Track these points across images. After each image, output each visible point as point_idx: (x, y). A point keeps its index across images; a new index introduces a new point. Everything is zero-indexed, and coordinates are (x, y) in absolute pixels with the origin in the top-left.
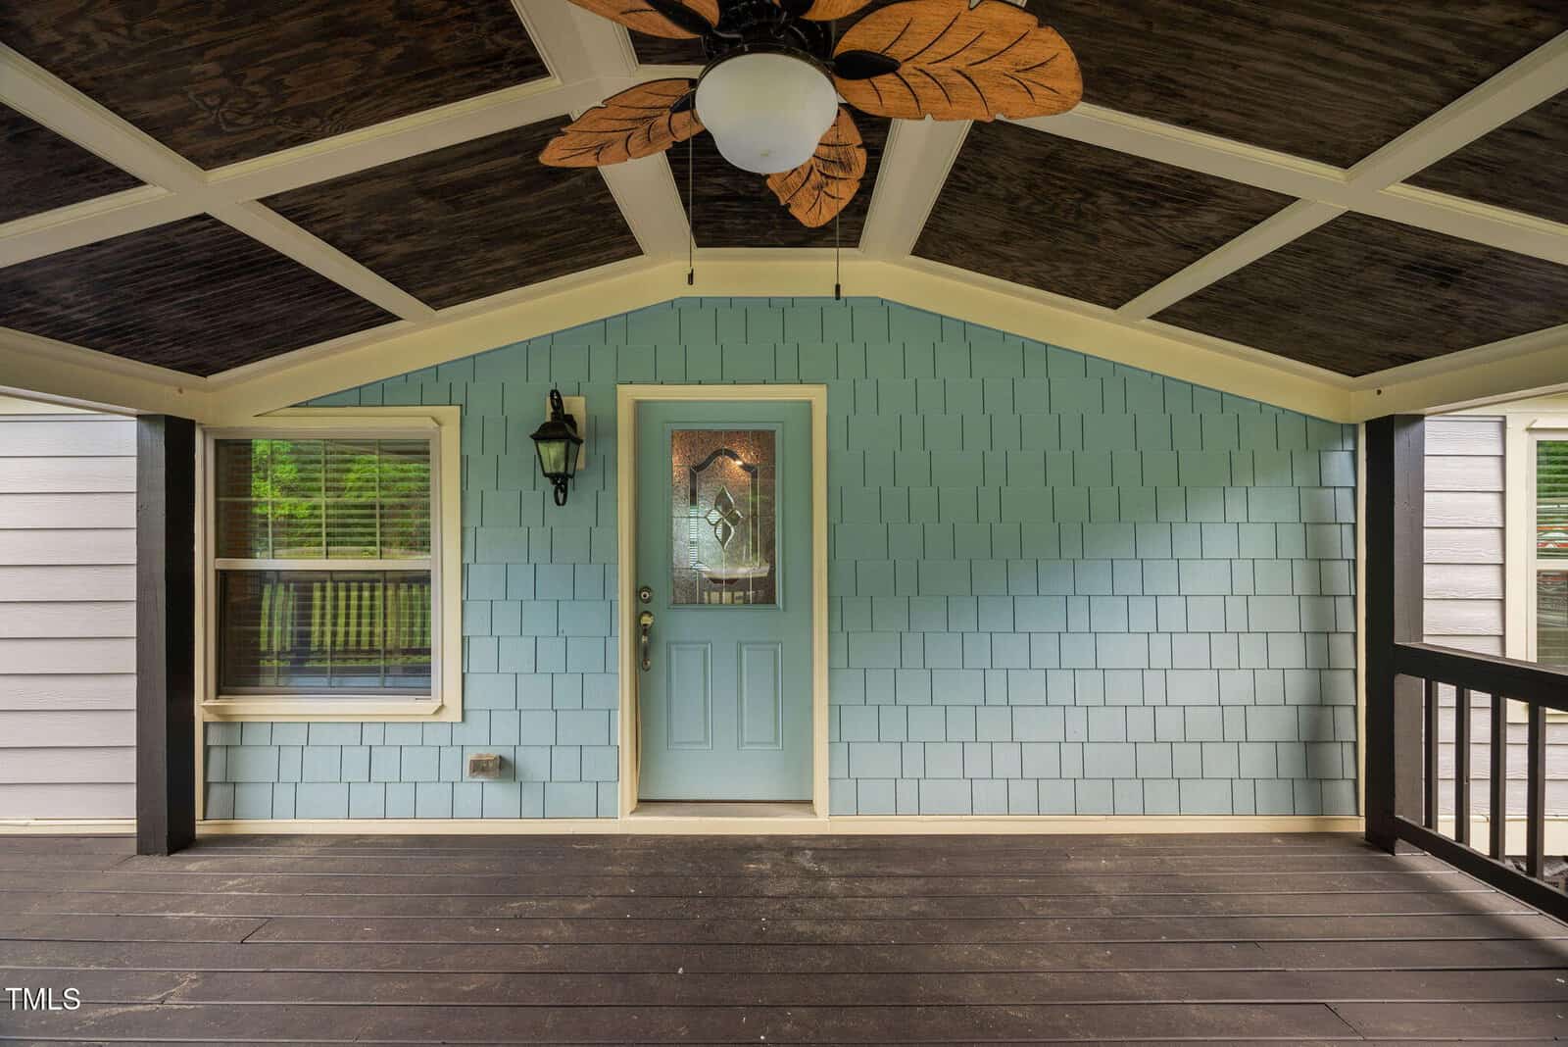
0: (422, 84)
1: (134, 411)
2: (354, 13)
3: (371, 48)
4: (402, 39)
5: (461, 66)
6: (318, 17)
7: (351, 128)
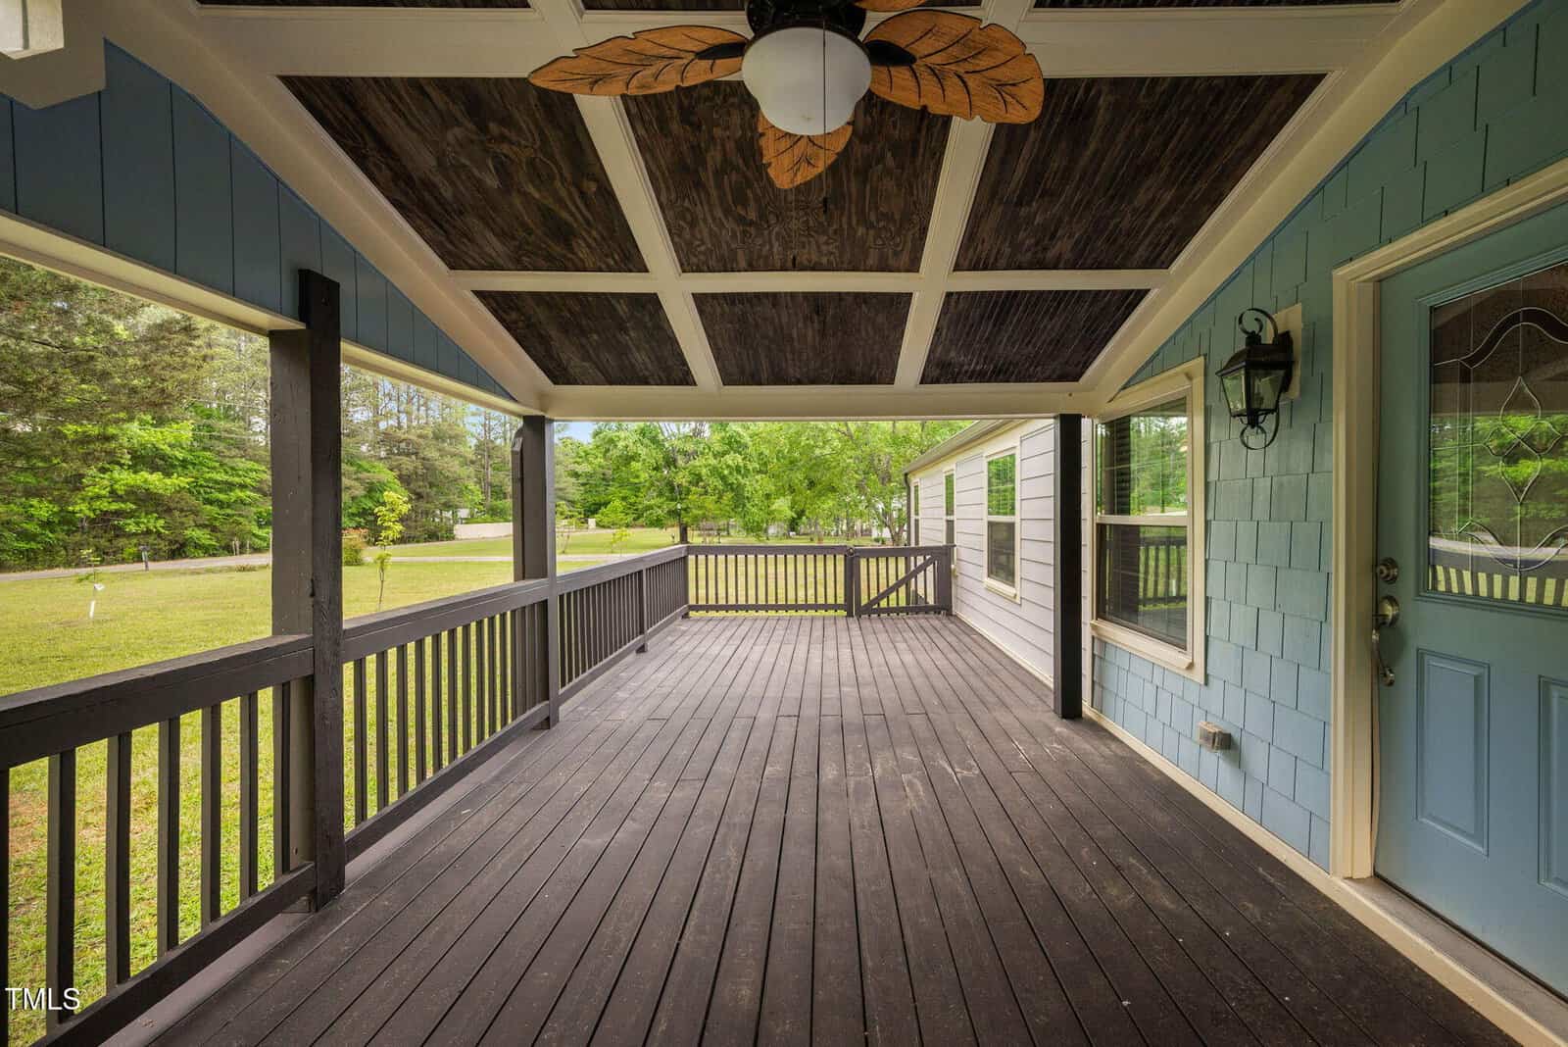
0: (920, 158)
1: (1052, 415)
2: (856, 161)
3: (880, 166)
4: (883, 148)
5: (919, 130)
6: (853, 178)
7: (931, 206)
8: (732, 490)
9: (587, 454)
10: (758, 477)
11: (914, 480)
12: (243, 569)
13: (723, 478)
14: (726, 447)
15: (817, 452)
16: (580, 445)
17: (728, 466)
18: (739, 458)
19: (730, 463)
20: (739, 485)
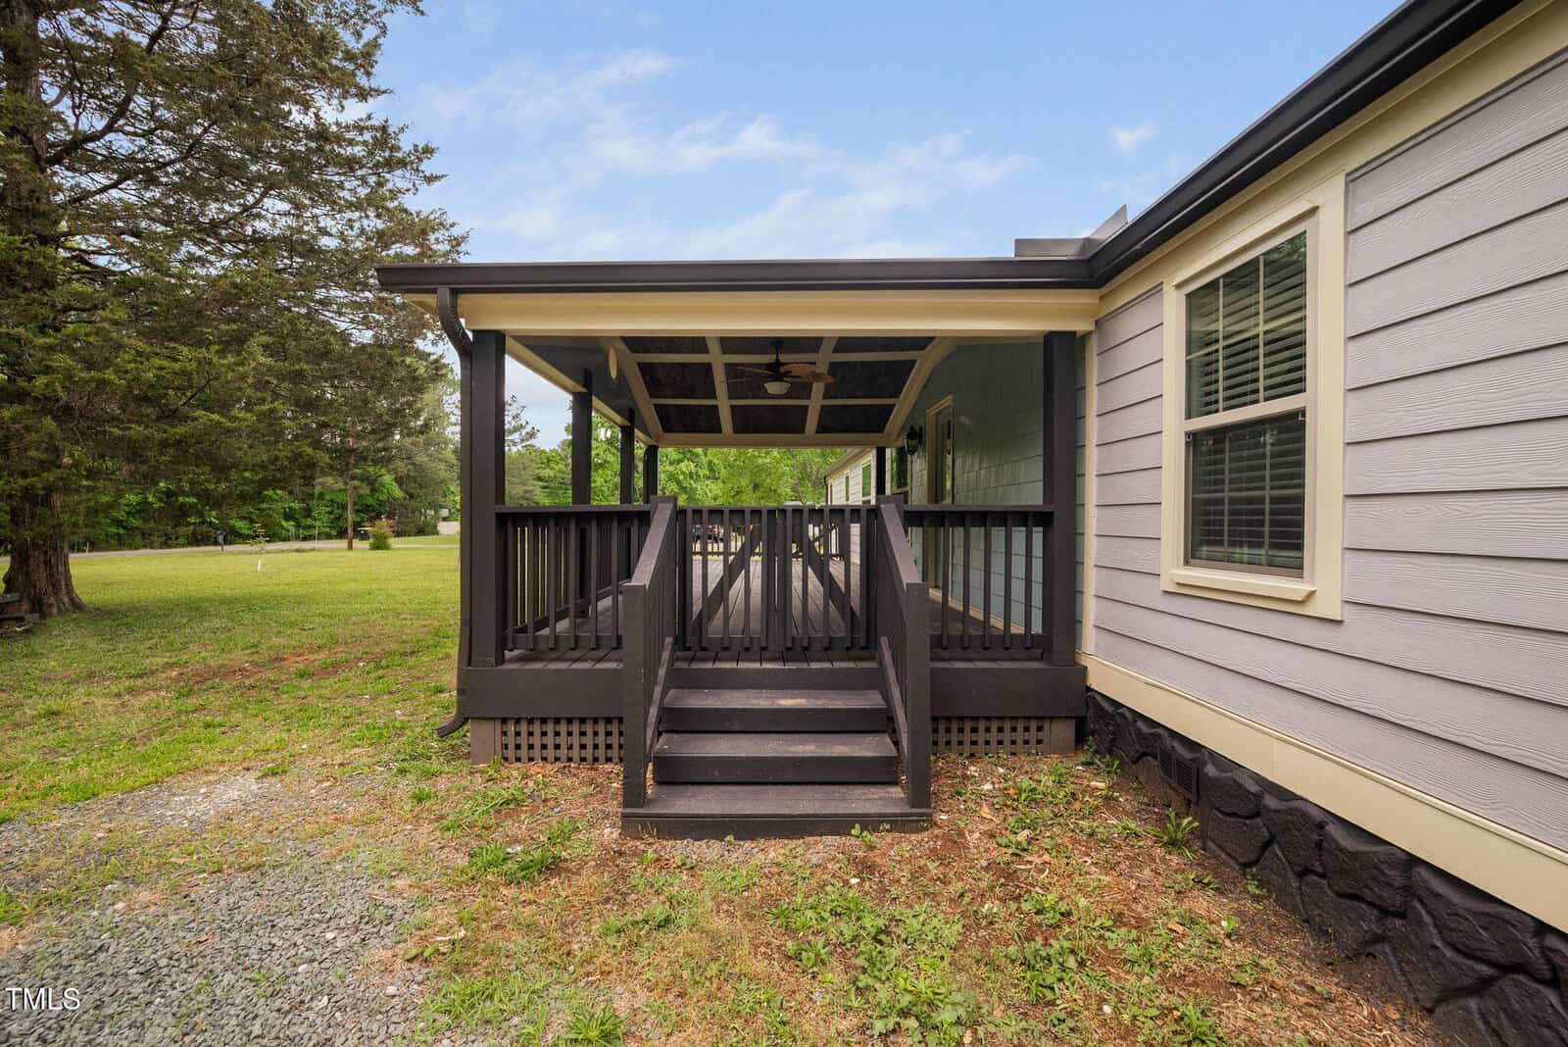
8: (686, 492)
9: (549, 460)
10: (708, 482)
11: (830, 481)
12: (298, 551)
13: (678, 482)
14: (681, 456)
15: (760, 461)
16: (544, 451)
17: (683, 473)
18: (692, 465)
19: (684, 469)
20: (692, 488)
